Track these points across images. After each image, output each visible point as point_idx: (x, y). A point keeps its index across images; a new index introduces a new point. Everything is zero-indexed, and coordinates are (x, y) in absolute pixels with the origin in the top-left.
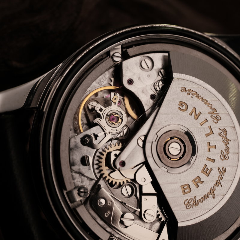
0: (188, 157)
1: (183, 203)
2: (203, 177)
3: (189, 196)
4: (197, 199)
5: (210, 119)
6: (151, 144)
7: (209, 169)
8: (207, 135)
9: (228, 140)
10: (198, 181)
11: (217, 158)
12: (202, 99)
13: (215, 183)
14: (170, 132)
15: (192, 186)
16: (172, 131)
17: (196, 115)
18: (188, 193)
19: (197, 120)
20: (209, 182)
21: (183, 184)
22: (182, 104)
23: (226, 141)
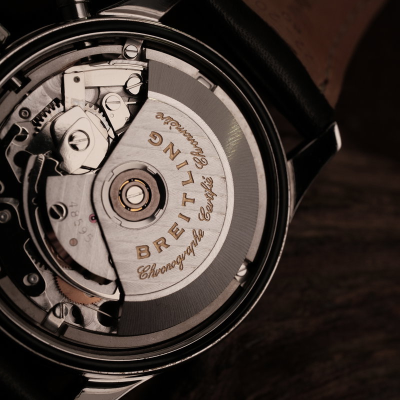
0: (152, 209)
1: (137, 270)
2: (170, 239)
3: (146, 262)
4: (157, 268)
5: (191, 162)
6: (102, 184)
7: (180, 229)
8: (185, 183)
9: (213, 194)
10: (162, 244)
11: (194, 216)
12: (185, 133)
13: (185, 250)
14: (131, 172)
15: (153, 249)
16: (134, 170)
17: (173, 154)
18: (145, 257)
19: (173, 160)
20: (177, 247)
21: (139, 244)
22: (154, 135)
23: (211, 195)
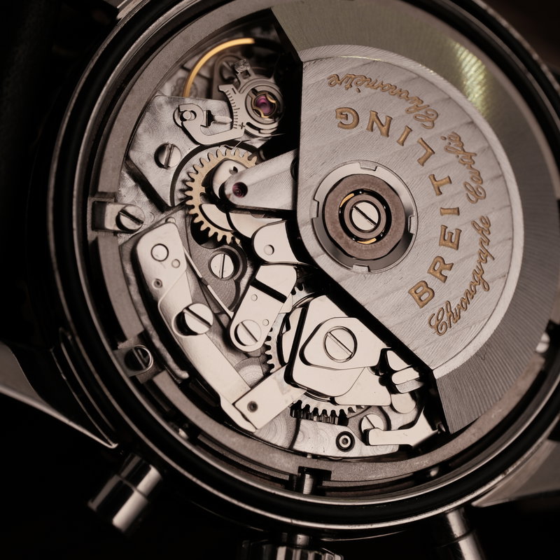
0: (399, 224)
1: (428, 325)
2: (450, 255)
3: (434, 306)
4: (454, 306)
5: (414, 125)
6: (310, 226)
7: (454, 232)
8: (422, 162)
9: (471, 156)
10: (440, 268)
11: (461, 202)
12: (383, 87)
13: (476, 257)
14: (340, 185)
15: (433, 283)
16: (344, 180)
17: (383, 126)
18: (428, 300)
19: (388, 136)
20: (464, 264)
21: (411, 286)
22: (342, 113)
23: (468, 160)
